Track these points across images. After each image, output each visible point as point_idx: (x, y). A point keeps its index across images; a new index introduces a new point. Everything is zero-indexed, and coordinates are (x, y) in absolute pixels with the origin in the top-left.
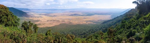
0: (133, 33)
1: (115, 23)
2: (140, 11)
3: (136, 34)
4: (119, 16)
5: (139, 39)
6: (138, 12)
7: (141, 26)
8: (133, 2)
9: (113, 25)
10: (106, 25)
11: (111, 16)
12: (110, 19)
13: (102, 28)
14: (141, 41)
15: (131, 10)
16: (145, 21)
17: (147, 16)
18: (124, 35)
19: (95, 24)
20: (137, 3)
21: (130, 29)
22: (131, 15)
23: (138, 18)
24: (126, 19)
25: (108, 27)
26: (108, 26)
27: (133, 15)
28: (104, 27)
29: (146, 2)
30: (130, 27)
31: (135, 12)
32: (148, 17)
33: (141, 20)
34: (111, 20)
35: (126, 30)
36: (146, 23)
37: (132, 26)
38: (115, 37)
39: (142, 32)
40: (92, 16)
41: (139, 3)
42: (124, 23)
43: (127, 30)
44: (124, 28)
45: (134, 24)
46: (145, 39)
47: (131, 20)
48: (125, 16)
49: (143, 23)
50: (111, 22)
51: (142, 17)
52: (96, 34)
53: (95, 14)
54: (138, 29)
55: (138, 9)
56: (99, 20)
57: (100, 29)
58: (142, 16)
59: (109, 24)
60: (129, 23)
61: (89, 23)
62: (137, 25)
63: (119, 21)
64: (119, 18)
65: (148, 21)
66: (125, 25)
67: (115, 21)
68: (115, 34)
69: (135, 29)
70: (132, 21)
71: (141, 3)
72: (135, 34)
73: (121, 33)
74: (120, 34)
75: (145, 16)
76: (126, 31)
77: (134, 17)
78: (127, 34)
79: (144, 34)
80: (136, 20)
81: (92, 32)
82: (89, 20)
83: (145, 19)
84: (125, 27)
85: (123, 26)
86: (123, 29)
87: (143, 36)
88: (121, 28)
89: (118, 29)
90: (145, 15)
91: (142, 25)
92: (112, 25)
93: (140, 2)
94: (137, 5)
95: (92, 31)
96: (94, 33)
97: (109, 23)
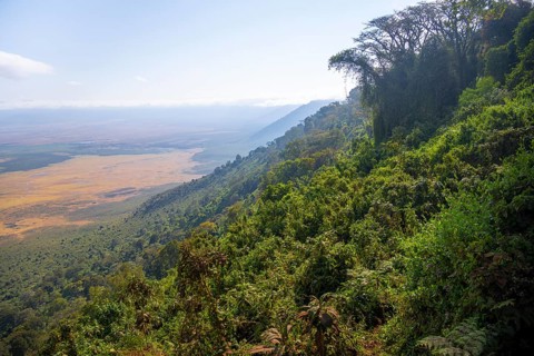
0: (334, 265)
1: (226, 202)
2: (379, 122)
3: (350, 272)
4: (245, 154)
5: (372, 313)
6: (369, 122)
7: (382, 222)
8: (337, 60)
9: (209, 216)
10: (165, 218)
11: (195, 158)
12: (188, 179)
13: (139, 245)
14: (385, 329)
15: (324, 110)
16: (411, 183)
17: (431, 149)
18: (280, 281)
19: (85, 229)
20: (362, 64)
21: (316, 240)
22: (319, 145)
23: (365, 168)
24: (290, 174)
25: (181, 232)
26: (182, 224)
27: (333, 142)
28: (153, 240)
29: (424, 49)
30: (314, 227)
31: (344, 125)
32: (438, 159)
33: (387, 180)
34: (195, 186)
35: (289, 247)
36: (419, 201)
37: (326, 220)
38: (223, 303)
39: (388, 264)
40: (55, 167)
41: (376, 65)
42: (279, 198)
43: (298, 244)
44: (278, 231)
45: (343, 204)
46: (408, 316)
47: (321, 179)
48: (282, 156)
49: (403, 197)
50: (198, 196)
51: (396, 159)
52: (104, 295)
53: (75, 154)
54: (363, 242)
55: (370, 104)
56: (112, 195)
57: (129, 256)
58: (396, 152)
59: (183, 210)
60: (309, 196)
61: (38, 223)
62: (359, 214)
63: (249, 187)
64: (250, 171)
65: (434, 182)
66: (282, 214)
67: (220, 191)
68: (227, 278)
69: (345, 237)
70: (331, 183)
71: (389, 65)
72: (345, 278)
73: (260, 266)
74: (258, 278)
75: (418, 153)
76: (290, 256)
77: (341, 156)
78: (300, 271)
79: (405, 280)
80: (352, 175)
81: (68, 293)
82: (33, 199)
83: (412, 169)
84: (282, 228)
85: (272, 223)
86: (273, 238)
87: (399, 294)
88: (262, 232)
89: (240, 245)
90: (414, 144)
91: (392, 214)
92: (204, 219)
93: (380, 55)
94: (363, 80)
95: (68, 284)
96: (86, 293)
97: (182, 206)
